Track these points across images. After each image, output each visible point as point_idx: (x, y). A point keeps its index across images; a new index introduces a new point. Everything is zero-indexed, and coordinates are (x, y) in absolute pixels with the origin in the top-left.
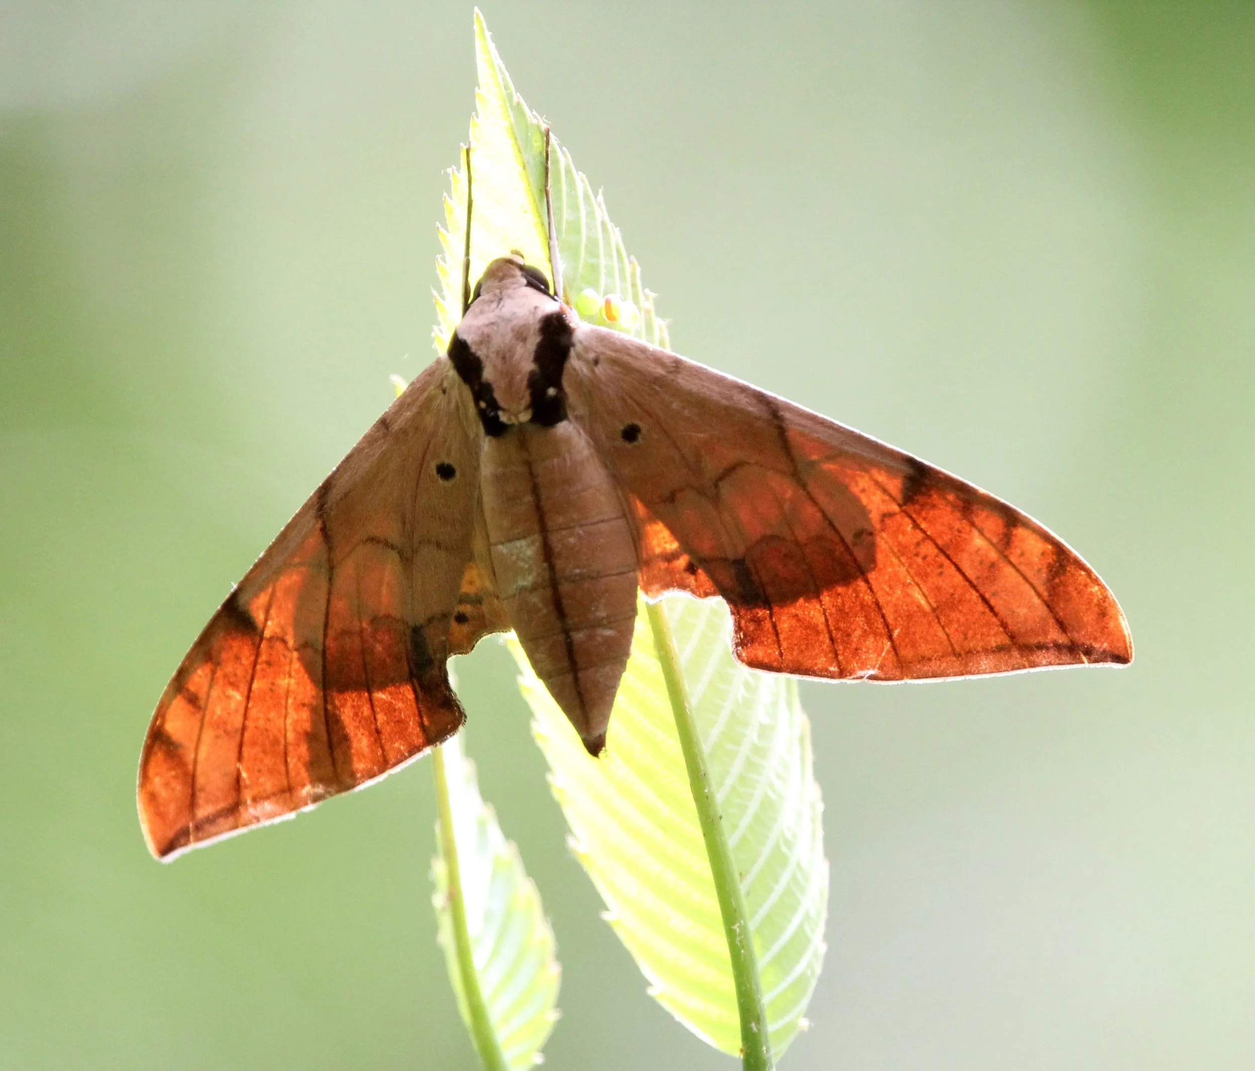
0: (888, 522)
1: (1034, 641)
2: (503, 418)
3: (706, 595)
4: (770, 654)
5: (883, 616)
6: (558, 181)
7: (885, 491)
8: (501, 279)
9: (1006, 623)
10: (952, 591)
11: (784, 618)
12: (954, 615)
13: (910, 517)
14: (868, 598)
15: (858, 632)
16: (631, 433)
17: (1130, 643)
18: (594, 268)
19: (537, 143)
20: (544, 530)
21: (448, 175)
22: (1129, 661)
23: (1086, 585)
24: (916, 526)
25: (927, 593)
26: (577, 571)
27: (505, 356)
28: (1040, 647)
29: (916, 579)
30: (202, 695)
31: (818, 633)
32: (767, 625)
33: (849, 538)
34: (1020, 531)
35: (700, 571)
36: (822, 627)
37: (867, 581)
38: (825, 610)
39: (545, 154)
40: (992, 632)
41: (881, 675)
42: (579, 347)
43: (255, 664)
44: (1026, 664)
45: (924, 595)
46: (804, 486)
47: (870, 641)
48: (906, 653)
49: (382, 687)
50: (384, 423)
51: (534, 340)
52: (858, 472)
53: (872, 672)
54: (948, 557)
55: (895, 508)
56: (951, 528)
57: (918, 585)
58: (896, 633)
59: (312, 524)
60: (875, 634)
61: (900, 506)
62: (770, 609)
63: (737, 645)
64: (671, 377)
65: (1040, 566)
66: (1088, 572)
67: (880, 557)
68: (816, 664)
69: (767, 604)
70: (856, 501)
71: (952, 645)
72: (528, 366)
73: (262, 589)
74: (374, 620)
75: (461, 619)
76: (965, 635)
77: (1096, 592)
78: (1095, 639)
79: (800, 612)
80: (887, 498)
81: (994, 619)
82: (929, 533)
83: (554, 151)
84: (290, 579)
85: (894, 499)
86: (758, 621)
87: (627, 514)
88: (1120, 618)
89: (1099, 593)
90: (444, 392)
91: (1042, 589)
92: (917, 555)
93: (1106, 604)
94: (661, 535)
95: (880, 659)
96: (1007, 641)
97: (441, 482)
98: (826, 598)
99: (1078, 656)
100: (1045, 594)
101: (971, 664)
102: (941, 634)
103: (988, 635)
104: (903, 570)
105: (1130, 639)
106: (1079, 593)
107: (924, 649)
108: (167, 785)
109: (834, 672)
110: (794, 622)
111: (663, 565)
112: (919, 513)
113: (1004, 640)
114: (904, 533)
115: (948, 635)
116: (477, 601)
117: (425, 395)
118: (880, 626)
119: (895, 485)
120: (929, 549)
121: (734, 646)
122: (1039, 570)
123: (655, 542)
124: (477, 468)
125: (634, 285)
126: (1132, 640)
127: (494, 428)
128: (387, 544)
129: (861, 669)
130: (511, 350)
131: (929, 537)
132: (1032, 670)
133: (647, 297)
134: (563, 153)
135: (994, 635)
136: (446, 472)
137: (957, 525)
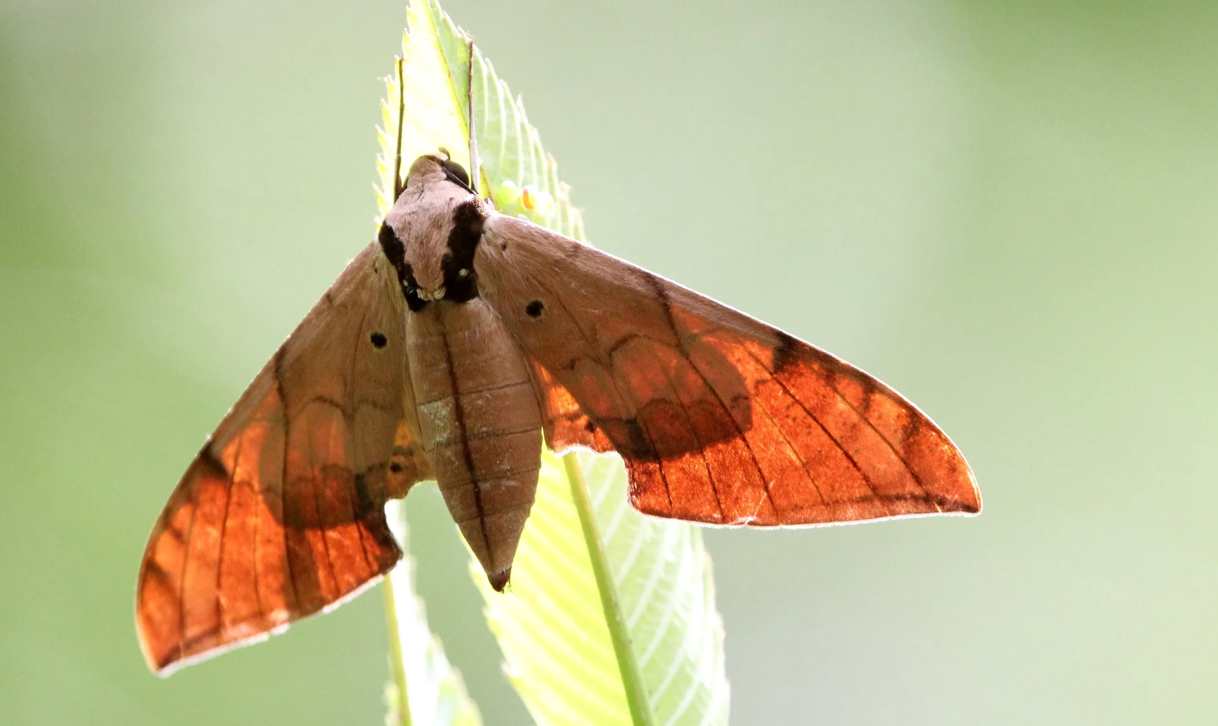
0: (761, 388)
1: (893, 492)
2: (421, 295)
3: (604, 450)
4: (661, 503)
5: (760, 470)
6: (481, 88)
7: (758, 361)
8: (424, 174)
9: (868, 477)
10: (819, 449)
11: (672, 471)
12: (821, 469)
13: (781, 384)
14: (746, 454)
15: (738, 484)
16: (535, 309)
17: (978, 495)
18: (514, 164)
19: (462, 54)
20: (456, 393)
21: (384, 84)
22: (978, 511)
23: (937, 445)
24: (786, 391)
25: (797, 450)
26: (484, 429)
27: (423, 241)
28: (899, 498)
29: (787, 437)
30: (185, 532)
31: (702, 484)
32: (658, 477)
33: (727, 402)
34: (878, 397)
35: (598, 429)
36: (706, 479)
37: (744, 439)
38: (707, 465)
39: (468, 64)
40: (856, 485)
41: (759, 521)
42: (489, 234)
43: (227, 505)
44: (888, 513)
45: (795, 452)
46: (687, 356)
47: (749, 492)
48: (781, 502)
49: (333, 526)
50: (329, 298)
51: (448, 228)
52: (733, 345)
53: (751, 519)
54: (815, 419)
55: (767, 376)
56: (817, 394)
57: (789, 443)
58: (771, 485)
59: (270, 385)
60: (753, 486)
61: (771, 374)
62: (660, 463)
63: (632, 494)
64: (570, 260)
65: (896, 428)
66: (939, 433)
67: (755, 418)
68: (701, 512)
69: (657, 458)
70: (732, 369)
71: (821, 495)
72: (443, 250)
73: (231, 439)
74: (324, 469)
75: (396, 468)
76: (833, 487)
77: (946, 450)
78: (947, 491)
79: (686, 466)
80: (760, 367)
81: (857, 473)
82: (797, 398)
83: (477, 62)
84: (254, 432)
85: (766, 368)
86: (649, 474)
87: (532, 379)
88: (969, 473)
89: (948, 451)
90: (376, 271)
91: (898, 447)
92: (788, 416)
93: (956, 461)
94: (564, 398)
95: (758, 507)
96: (870, 493)
97: (375, 350)
98: (709, 454)
99: (932, 506)
100: (902, 452)
101: (838, 512)
102: (811, 486)
103: (852, 487)
104: (776, 430)
105: (978, 491)
106: (931, 451)
107: (797, 499)
108: (160, 608)
109: (718, 519)
110: (681, 475)
111: (567, 424)
112: (788, 381)
113: (866, 491)
114: (776, 398)
115: (817, 487)
116: (409, 453)
117: (361, 274)
118: (757, 478)
119: (766, 356)
120: (798, 411)
121: (629, 495)
122: (895, 431)
123: (560, 404)
124: (403, 338)
125: (550, 179)
126: (980, 493)
127: (416, 304)
128: (332, 403)
129: (741, 516)
130: (428, 236)
131: (797, 401)
132: (893, 518)
133: (562, 189)
134: (486, 63)
135: (858, 487)
136: (379, 340)
137: (822, 391)
